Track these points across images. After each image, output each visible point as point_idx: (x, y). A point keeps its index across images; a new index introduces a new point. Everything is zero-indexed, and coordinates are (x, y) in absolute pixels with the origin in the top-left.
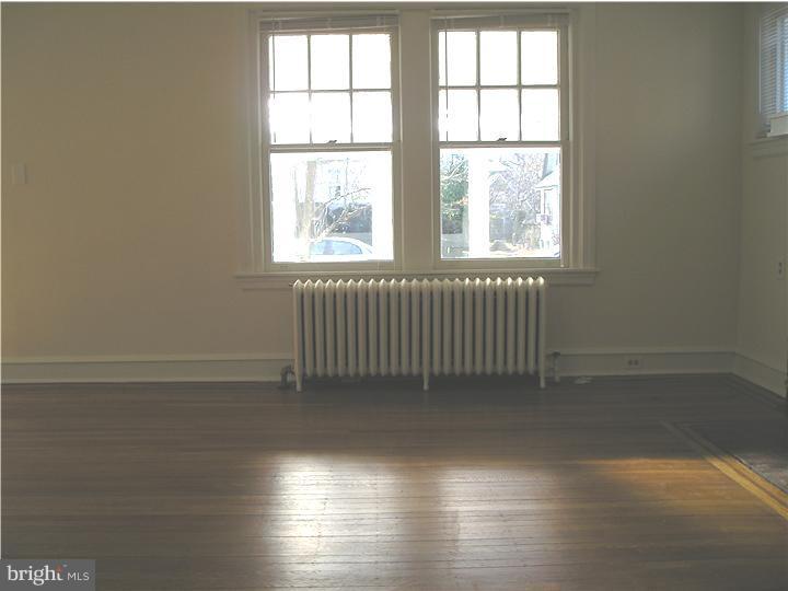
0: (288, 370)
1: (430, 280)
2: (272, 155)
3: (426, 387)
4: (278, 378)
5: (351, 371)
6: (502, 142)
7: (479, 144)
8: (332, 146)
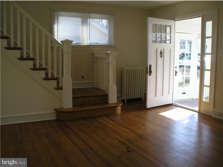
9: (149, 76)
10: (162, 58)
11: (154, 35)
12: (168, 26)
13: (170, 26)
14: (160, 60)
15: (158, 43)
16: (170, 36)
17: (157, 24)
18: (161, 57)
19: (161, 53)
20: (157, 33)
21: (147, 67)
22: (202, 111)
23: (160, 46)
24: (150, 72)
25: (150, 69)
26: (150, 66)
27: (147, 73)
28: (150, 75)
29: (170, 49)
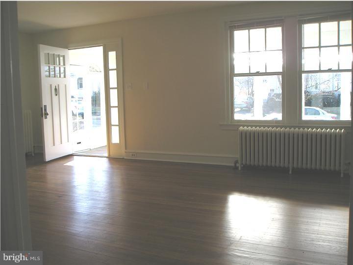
0: (236, 162)
1: (295, 129)
2: (235, 78)
3: (290, 172)
4: (233, 165)
5: (260, 164)
6: (330, 70)
7: (320, 71)
8: (258, 74)
9: (44, 120)
10: (58, 96)
11: (48, 68)
12: (62, 56)
13: (64, 57)
14: (55, 98)
15: (52, 77)
16: (65, 68)
17: (50, 53)
18: (56, 95)
19: (56, 89)
20: (50, 65)
21: (42, 108)
22: (112, 156)
23: (54, 82)
24: (46, 114)
25: (45, 110)
26: (45, 106)
27: (42, 117)
28: (46, 118)
29: (66, 85)
